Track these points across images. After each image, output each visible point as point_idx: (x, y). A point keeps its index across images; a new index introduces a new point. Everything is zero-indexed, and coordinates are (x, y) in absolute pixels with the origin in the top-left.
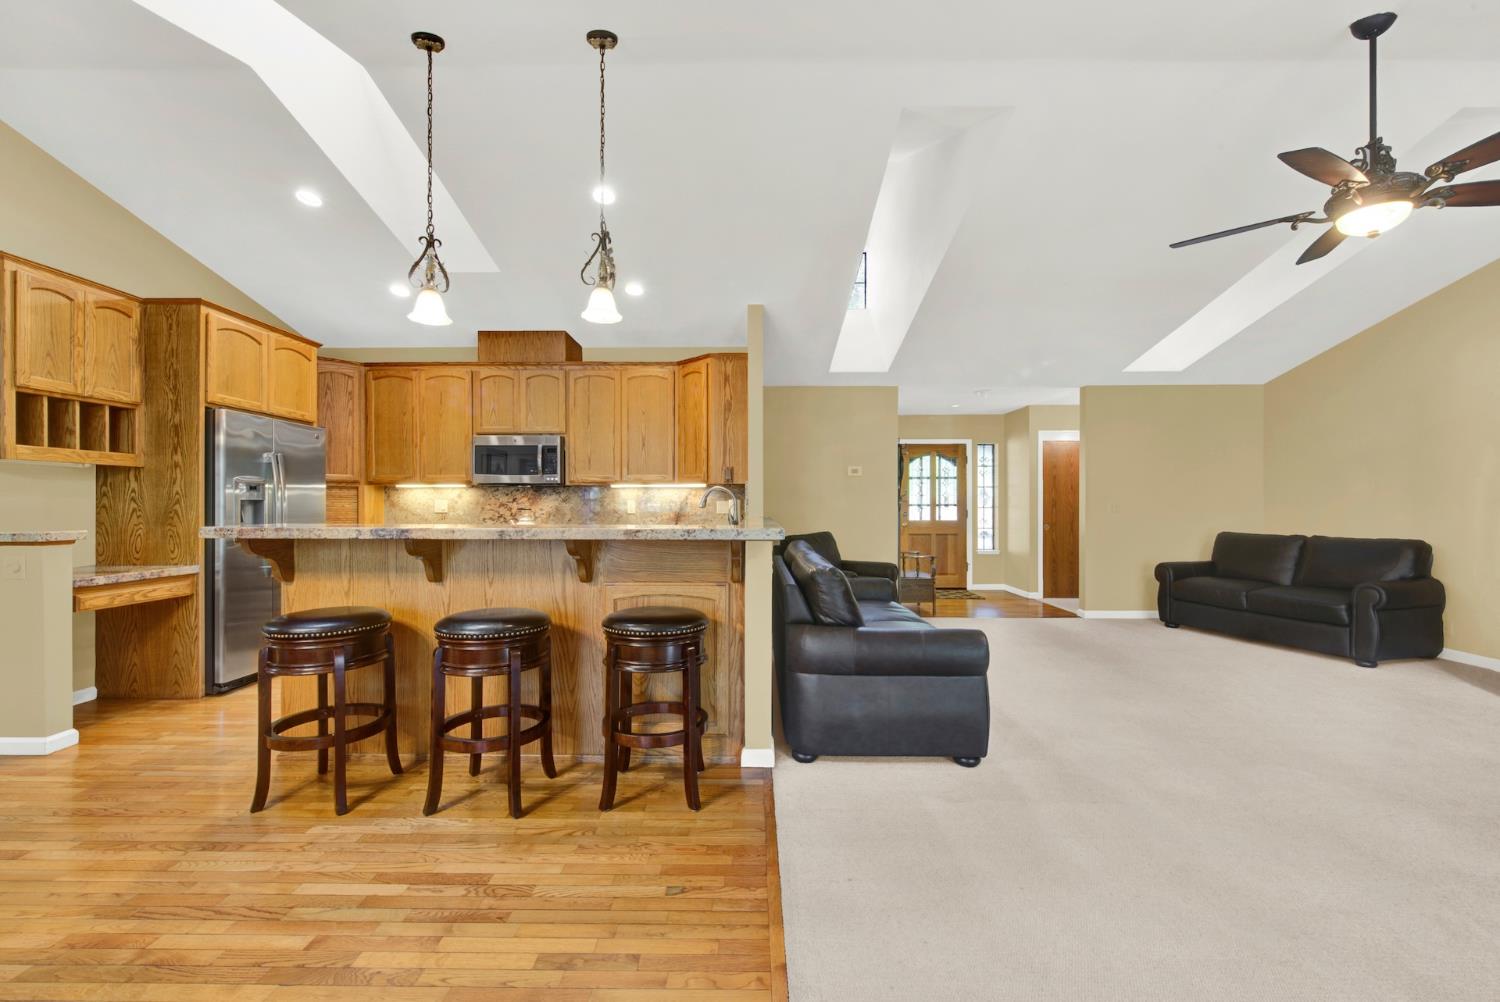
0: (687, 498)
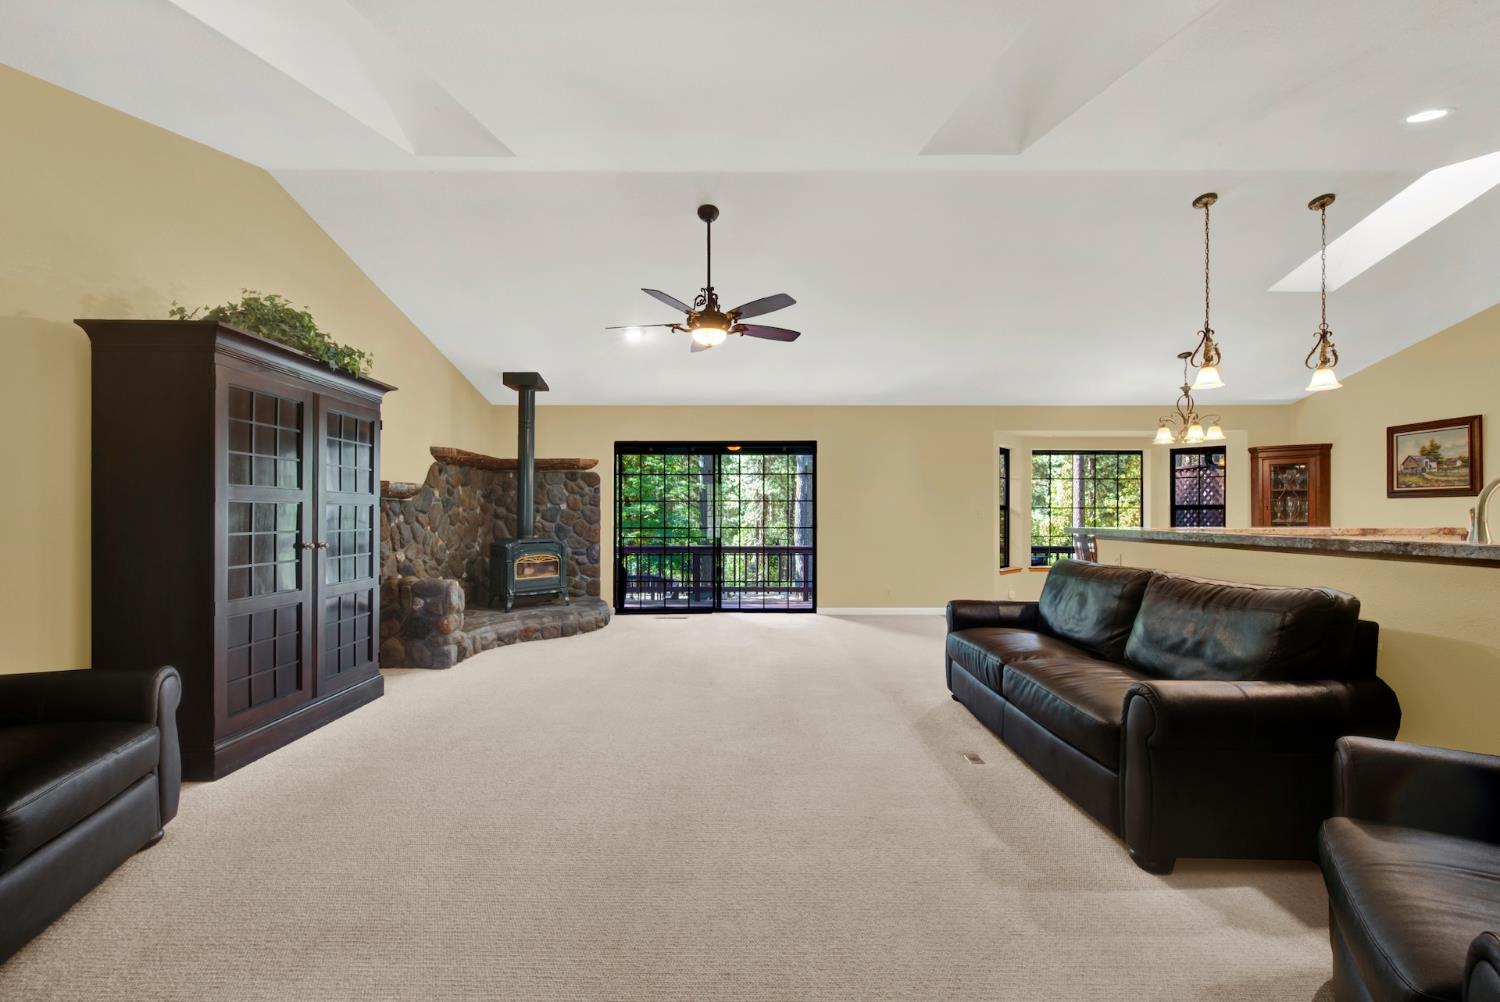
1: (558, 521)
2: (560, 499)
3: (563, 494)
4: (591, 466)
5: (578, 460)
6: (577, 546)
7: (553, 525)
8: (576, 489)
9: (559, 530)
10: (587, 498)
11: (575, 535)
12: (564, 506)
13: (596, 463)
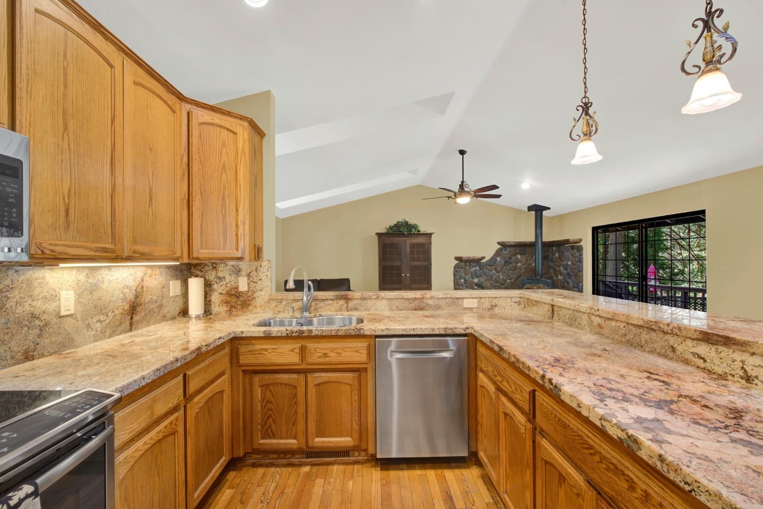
0: (143, 280)
1: (569, 270)
2: (569, 259)
3: (569, 256)
4: (580, 243)
5: (569, 240)
6: (574, 283)
7: (566, 272)
8: (573, 254)
9: (568, 274)
10: (577, 258)
11: (574, 278)
12: (569, 263)
13: (581, 240)
